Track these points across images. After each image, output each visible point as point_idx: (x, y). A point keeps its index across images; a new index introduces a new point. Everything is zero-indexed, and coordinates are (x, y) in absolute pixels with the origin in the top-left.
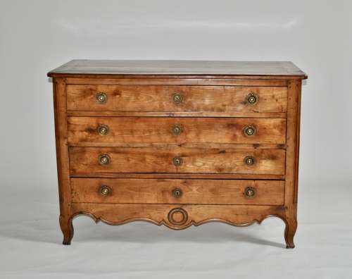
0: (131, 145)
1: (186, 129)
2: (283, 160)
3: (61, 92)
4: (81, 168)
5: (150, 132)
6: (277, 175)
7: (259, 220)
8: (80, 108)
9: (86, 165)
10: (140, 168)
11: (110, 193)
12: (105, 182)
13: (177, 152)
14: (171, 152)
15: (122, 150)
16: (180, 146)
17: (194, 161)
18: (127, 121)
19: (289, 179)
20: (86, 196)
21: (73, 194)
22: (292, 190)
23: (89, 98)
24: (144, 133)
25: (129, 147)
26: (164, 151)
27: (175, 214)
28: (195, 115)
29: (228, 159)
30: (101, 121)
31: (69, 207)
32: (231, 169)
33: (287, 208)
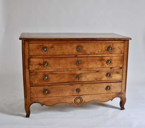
0: (58, 70)
1: (83, 62)
2: (121, 73)
3: (27, 47)
4: (36, 82)
5: (67, 64)
6: (119, 80)
7: (111, 99)
8: (35, 54)
9: (38, 80)
10: (63, 80)
11: (49, 93)
12: (47, 87)
13: (79, 72)
14: (76, 73)
15: (54, 73)
16: (80, 70)
17: (86, 76)
18: (57, 60)
20: (38, 94)
21: (32, 94)
22: (125, 86)
23: (40, 49)
24: (64, 65)
26: (73, 72)
27: (77, 100)
28: (86, 56)
29: (100, 75)
30: (45, 60)
31: (30, 100)
32: (101, 78)
33: (122, 93)
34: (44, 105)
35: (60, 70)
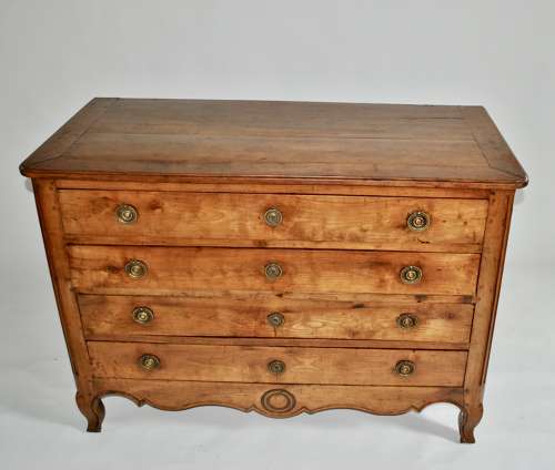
0: (190, 293)
1: (291, 269)
2: (467, 321)
4: (104, 327)
5: (224, 273)
6: (453, 344)
7: (419, 407)
8: (89, 230)
9: (111, 323)
10: (209, 328)
11: (158, 365)
12: (149, 348)
13: (275, 304)
14: (264, 305)
15: (173, 300)
16: (280, 296)
17: (307, 320)
18: (178, 255)
19: (476, 351)
20: (118, 368)
21: (95, 365)
22: (479, 365)
23: (103, 213)
24: (212, 275)
25: (187, 296)
26: (250, 303)
27: (273, 398)
28: (307, 245)
29: (369, 318)
30: (130, 254)
31: (91, 384)
32: (373, 332)
33: (467, 390)
34: (146, 406)
35: (197, 294)
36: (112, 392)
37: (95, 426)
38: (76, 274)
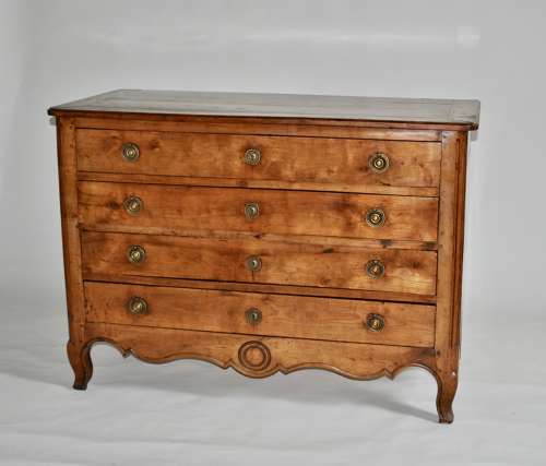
0: (178, 232)
1: (267, 208)
2: (432, 269)
3: (69, 141)
4: (102, 267)
5: (208, 211)
6: (421, 296)
7: (391, 370)
8: (97, 168)
9: (108, 261)
10: (194, 271)
11: (146, 311)
12: (139, 291)
13: (253, 246)
14: (244, 247)
15: (163, 239)
16: (257, 237)
17: (282, 264)
18: (171, 193)
19: (444, 304)
20: (109, 312)
21: (89, 308)
23: (111, 151)
24: (199, 214)
25: (176, 235)
26: (231, 244)
27: (249, 352)
28: (282, 185)
29: (339, 264)
30: (130, 191)
31: (82, 329)
32: (344, 280)
33: (439, 353)
34: (131, 357)
35: (185, 233)
36: (101, 339)
37: (81, 383)
38: (83, 210)
